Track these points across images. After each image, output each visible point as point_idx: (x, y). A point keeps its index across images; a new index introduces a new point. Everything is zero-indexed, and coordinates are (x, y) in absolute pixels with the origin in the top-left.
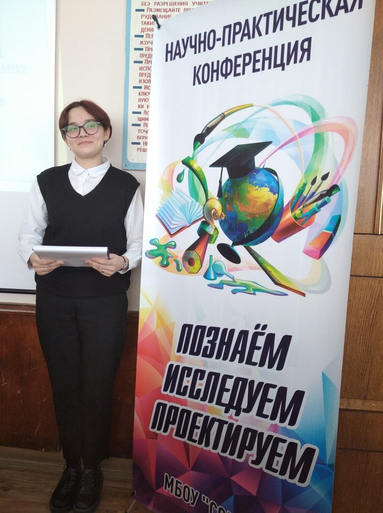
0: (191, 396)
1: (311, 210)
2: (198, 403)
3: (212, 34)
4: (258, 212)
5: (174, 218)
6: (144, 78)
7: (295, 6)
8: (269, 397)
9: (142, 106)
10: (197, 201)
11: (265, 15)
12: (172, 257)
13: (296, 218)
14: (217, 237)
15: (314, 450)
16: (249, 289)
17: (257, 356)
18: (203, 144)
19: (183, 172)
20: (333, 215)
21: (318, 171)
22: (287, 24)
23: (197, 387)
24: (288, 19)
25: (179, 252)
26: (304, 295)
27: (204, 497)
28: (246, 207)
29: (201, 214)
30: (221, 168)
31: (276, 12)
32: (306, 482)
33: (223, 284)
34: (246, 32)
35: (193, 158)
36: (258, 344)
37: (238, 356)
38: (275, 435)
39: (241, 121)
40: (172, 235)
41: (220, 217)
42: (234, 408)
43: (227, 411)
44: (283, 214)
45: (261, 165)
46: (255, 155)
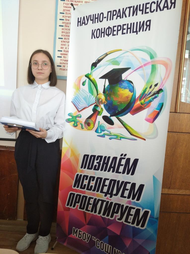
0: (87, 189)
1: (149, 101)
2: (91, 192)
3: (102, 15)
4: (123, 101)
5: (80, 103)
6: (64, 34)
7: (143, 4)
8: (127, 188)
9: (63, 48)
10: (92, 95)
11: (129, 8)
12: (79, 122)
13: (142, 104)
14: (102, 112)
15: (148, 212)
16: (118, 137)
17: (121, 169)
18: (96, 68)
19: (85, 81)
20: (160, 103)
21: (152, 82)
22: (139, 13)
23: (91, 185)
24: (140, 10)
25: (83, 120)
26: (145, 140)
27: (93, 237)
28: (117, 98)
29: (94, 101)
30: (105, 79)
31: (134, 6)
32: (144, 227)
33: (105, 135)
34: (119, 15)
35: (91, 74)
36: (122, 163)
37: (112, 169)
38: (130, 206)
39: (116, 57)
40: (79, 111)
41: (104, 103)
42: (109, 194)
43: (106, 196)
44: (136, 102)
45: (125, 79)
46: (122, 74)
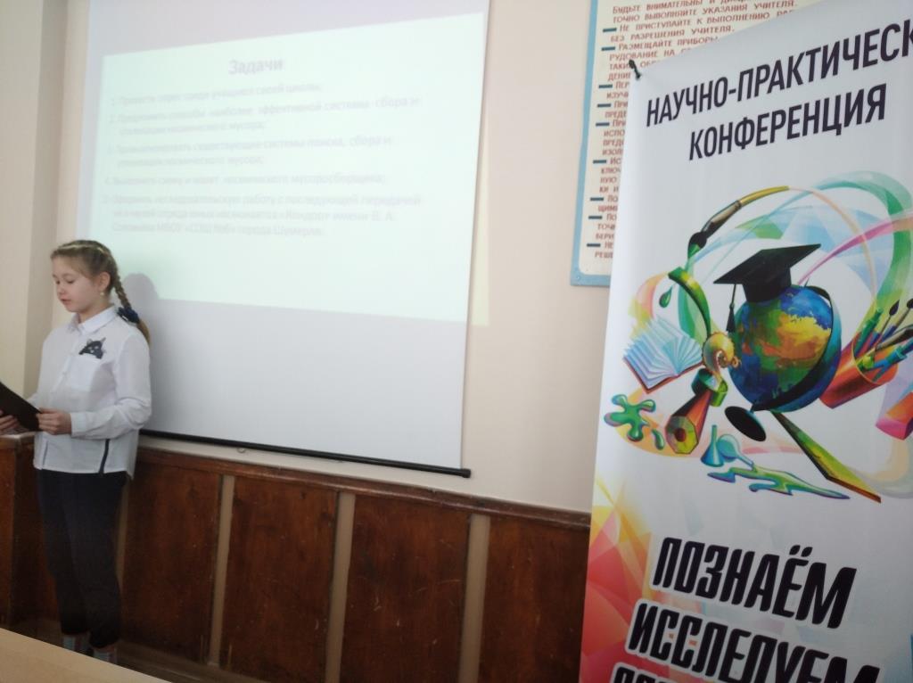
0: (676, 661)
1: (889, 357)
2: (688, 675)
3: (722, 84)
4: (796, 357)
5: (653, 363)
6: (611, 147)
7: (858, 38)
8: (814, 673)
9: (606, 189)
10: (692, 336)
11: (808, 53)
12: (648, 425)
13: (863, 369)
14: (724, 396)
16: (781, 485)
17: (793, 600)
18: (702, 250)
19: (670, 292)
21: (900, 292)
22: (846, 66)
23: (687, 647)
24: (847, 57)
25: (661, 418)
26: (878, 499)
28: (775, 348)
29: (698, 357)
30: (733, 285)
31: (826, 48)
33: (735, 474)
34: (777, 79)
35: (686, 270)
36: (795, 581)
37: (759, 598)
39: (769, 212)
40: (648, 390)
41: (731, 363)
44: (841, 362)
45: (801, 282)
46: (792, 265)
